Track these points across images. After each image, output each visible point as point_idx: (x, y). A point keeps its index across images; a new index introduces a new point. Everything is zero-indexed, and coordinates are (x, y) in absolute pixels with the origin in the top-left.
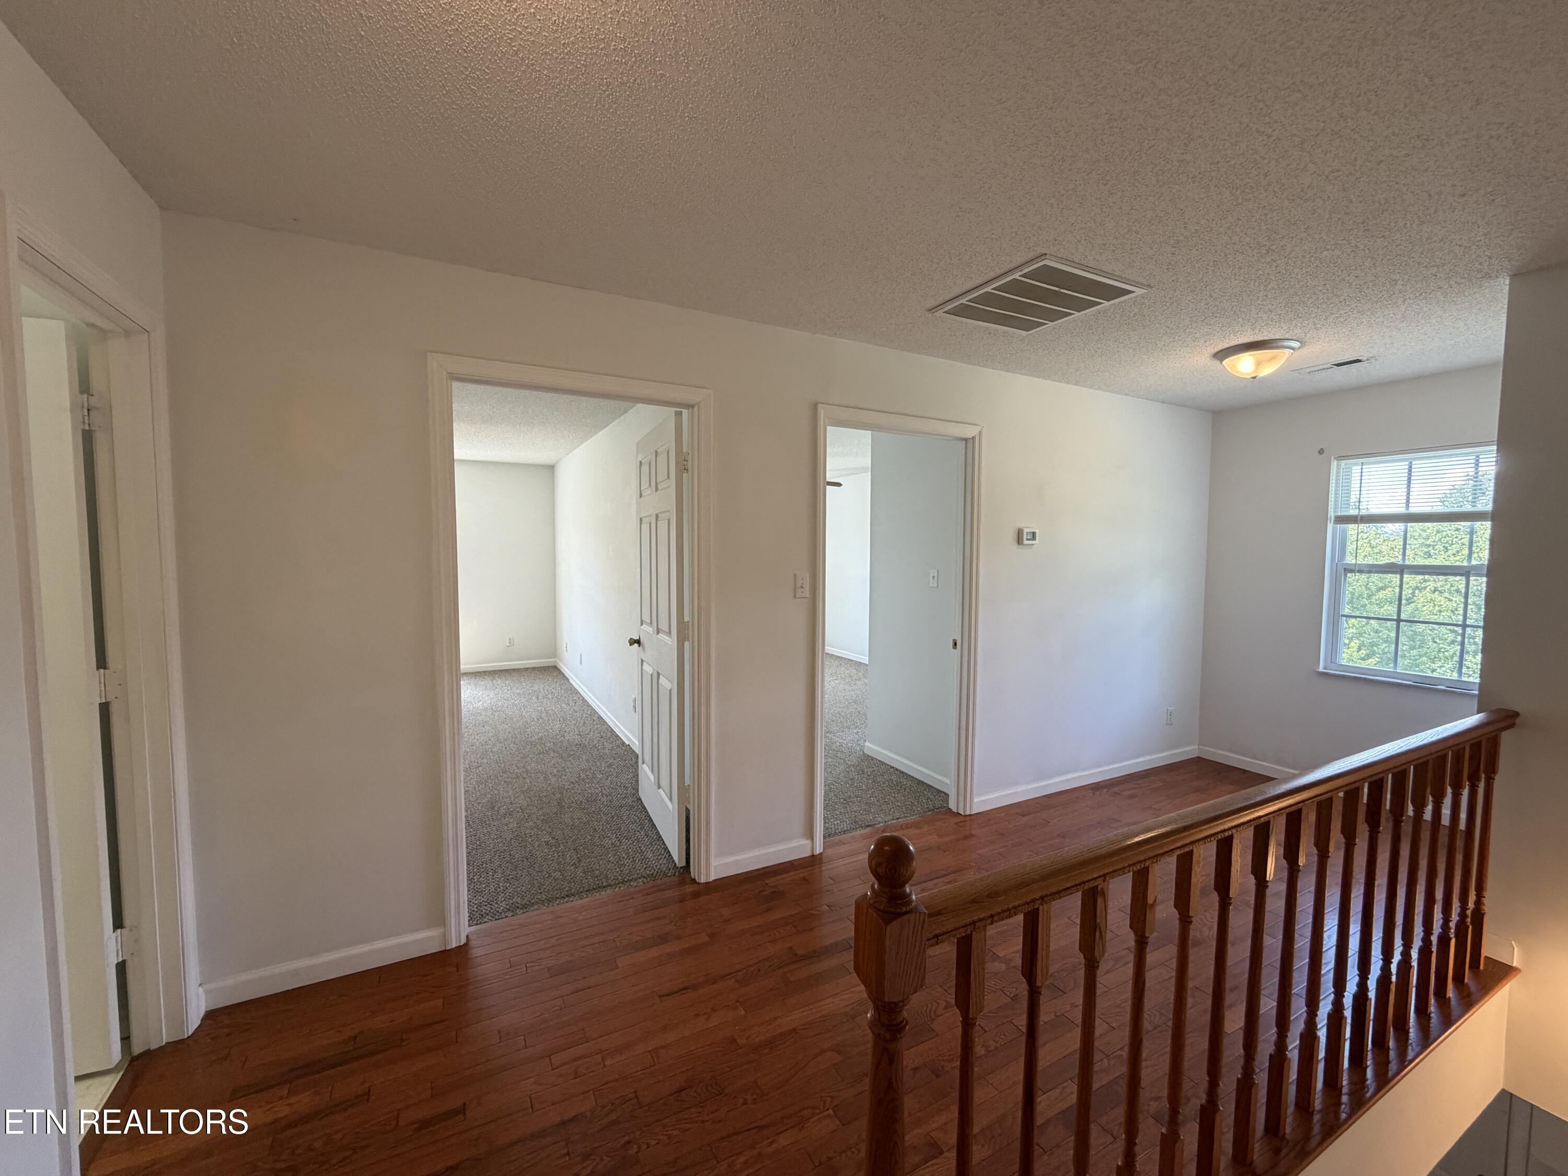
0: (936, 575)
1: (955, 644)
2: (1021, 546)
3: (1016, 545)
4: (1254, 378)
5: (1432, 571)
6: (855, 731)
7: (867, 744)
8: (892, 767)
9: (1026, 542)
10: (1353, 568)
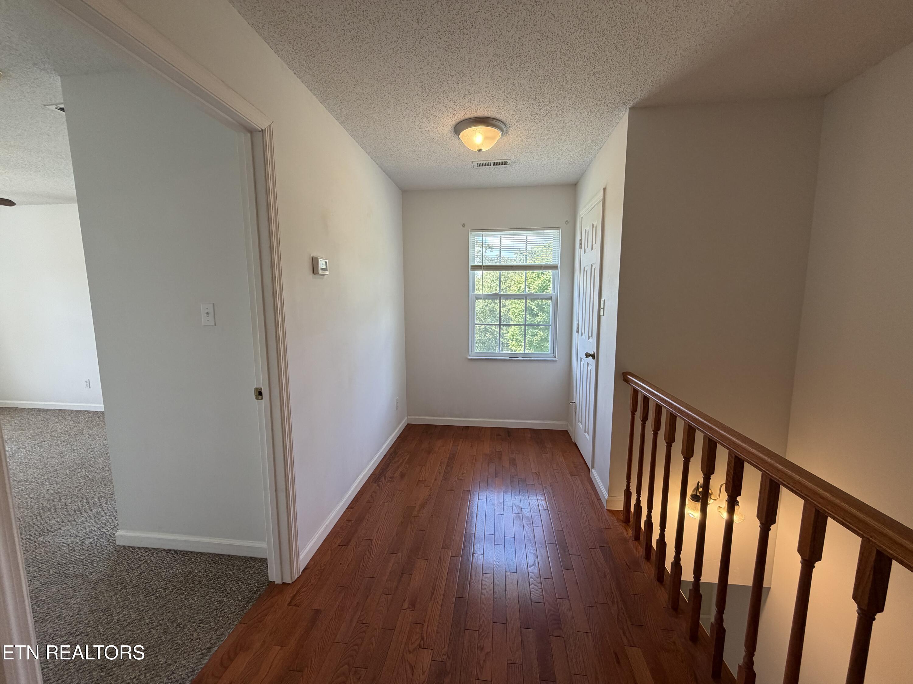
0: (211, 310)
1: (260, 393)
2: (316, 276)
3: (311, 276)
4: (480, 150)
5: (515, 297)
6: (92, 513)
7: (119, 533)
8: (169, 551)
9: (321, 272)
10: (481, 296)
